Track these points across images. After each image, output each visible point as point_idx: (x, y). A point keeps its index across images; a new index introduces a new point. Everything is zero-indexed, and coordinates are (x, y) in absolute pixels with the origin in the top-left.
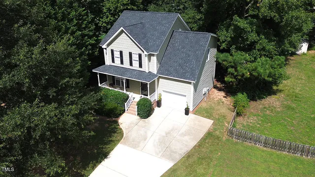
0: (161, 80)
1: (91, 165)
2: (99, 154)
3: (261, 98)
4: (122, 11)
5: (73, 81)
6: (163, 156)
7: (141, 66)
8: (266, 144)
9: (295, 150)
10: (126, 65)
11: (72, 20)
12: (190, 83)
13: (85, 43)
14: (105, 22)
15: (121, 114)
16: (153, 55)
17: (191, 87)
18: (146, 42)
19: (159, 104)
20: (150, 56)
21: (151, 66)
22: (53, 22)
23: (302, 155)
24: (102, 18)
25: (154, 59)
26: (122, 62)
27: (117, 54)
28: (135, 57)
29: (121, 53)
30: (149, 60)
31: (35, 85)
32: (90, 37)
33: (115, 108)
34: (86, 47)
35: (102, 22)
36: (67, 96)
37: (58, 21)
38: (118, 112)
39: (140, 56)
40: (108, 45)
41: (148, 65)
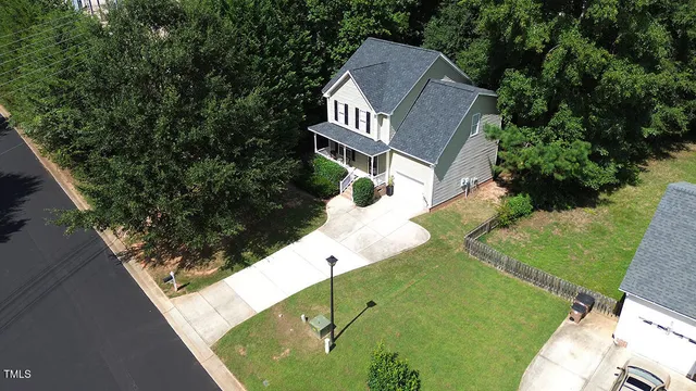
0: (394, 154)
1: (277, 245)
2: (290, 235)
3: (560, 209)
4: (365, 37)
5: (260, 142)
6: (362, 253)
7: (368, 131)
8: (508, 268)
9: (542, 281)
10: (351, 126)
11: (287, 52)
12: (428, 165)
13: (303, 86)
14: (340, 54)
15: (332, 196)
16: (386, 117)
17: (431, 172)
18: (380, 97)
19: (389, 191)
20: (381, 118)
21: (383, 132)
22: (258, 59)
23: (550, 290)
24: (336, 46)
25: (387, 122)
26: (346, 122)
27: (341, 109)
28: (363, 117)
29: (346, 107)
30: (380, 123)
31: (222, 142)
32: (313, 77)
33: (326, 186)
34: (304, 92)
35: (335, 52)
36: (253, 159)
37: (265, 57)
38: (328, 191)
39: (368, 115)
40: (332, 93)
41: (379, 130)
